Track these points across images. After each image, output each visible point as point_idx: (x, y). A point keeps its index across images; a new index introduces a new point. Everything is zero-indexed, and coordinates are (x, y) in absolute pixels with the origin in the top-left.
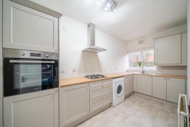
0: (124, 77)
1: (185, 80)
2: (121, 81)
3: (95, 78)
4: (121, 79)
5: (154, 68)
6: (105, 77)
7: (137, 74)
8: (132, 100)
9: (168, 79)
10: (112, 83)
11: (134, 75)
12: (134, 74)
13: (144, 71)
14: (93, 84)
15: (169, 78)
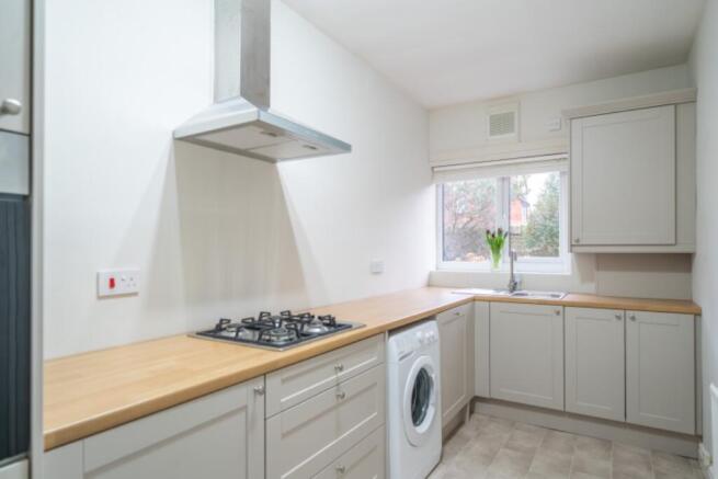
0: (439, 317)
1: (695, 320)
2: (426, 342)
3: (290, 343)
4: (427, 335)
5: (562, 265)
6: (349, 327)
7: (490, 300)
8: (477, 447)
9: (633, 318)
10: (384, 362)
11: (477, 303)
12: (474, 300)
13: (517, 280)
14: (284, 381)
15: (637, 314)
